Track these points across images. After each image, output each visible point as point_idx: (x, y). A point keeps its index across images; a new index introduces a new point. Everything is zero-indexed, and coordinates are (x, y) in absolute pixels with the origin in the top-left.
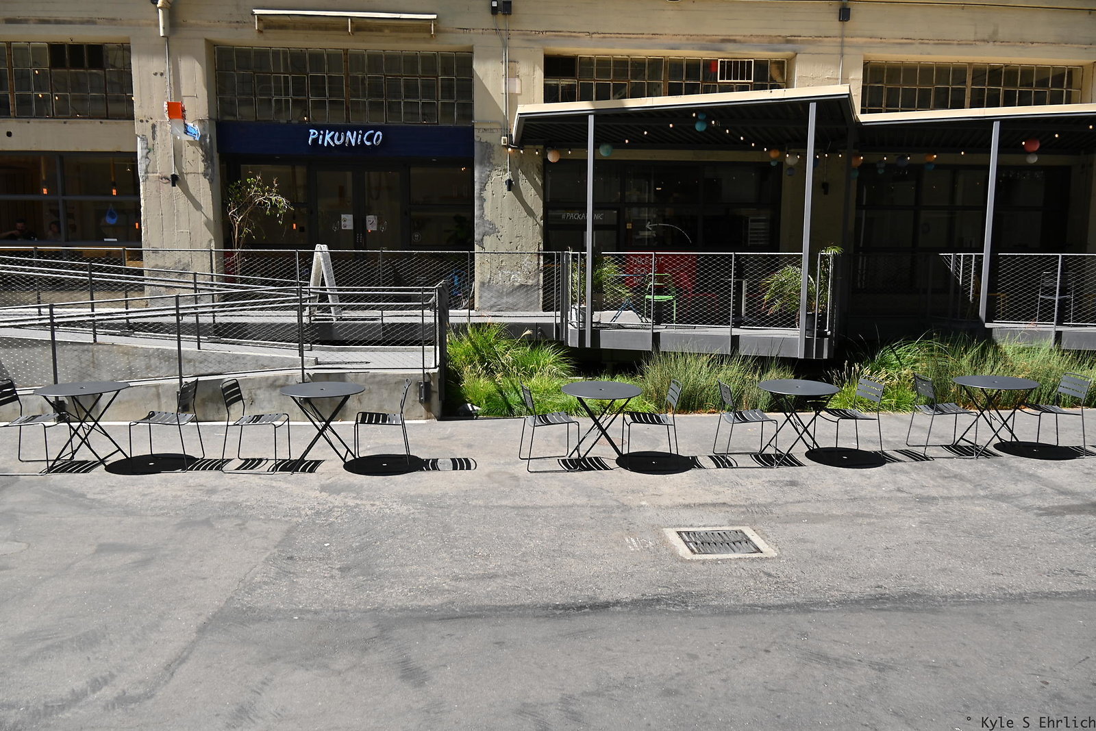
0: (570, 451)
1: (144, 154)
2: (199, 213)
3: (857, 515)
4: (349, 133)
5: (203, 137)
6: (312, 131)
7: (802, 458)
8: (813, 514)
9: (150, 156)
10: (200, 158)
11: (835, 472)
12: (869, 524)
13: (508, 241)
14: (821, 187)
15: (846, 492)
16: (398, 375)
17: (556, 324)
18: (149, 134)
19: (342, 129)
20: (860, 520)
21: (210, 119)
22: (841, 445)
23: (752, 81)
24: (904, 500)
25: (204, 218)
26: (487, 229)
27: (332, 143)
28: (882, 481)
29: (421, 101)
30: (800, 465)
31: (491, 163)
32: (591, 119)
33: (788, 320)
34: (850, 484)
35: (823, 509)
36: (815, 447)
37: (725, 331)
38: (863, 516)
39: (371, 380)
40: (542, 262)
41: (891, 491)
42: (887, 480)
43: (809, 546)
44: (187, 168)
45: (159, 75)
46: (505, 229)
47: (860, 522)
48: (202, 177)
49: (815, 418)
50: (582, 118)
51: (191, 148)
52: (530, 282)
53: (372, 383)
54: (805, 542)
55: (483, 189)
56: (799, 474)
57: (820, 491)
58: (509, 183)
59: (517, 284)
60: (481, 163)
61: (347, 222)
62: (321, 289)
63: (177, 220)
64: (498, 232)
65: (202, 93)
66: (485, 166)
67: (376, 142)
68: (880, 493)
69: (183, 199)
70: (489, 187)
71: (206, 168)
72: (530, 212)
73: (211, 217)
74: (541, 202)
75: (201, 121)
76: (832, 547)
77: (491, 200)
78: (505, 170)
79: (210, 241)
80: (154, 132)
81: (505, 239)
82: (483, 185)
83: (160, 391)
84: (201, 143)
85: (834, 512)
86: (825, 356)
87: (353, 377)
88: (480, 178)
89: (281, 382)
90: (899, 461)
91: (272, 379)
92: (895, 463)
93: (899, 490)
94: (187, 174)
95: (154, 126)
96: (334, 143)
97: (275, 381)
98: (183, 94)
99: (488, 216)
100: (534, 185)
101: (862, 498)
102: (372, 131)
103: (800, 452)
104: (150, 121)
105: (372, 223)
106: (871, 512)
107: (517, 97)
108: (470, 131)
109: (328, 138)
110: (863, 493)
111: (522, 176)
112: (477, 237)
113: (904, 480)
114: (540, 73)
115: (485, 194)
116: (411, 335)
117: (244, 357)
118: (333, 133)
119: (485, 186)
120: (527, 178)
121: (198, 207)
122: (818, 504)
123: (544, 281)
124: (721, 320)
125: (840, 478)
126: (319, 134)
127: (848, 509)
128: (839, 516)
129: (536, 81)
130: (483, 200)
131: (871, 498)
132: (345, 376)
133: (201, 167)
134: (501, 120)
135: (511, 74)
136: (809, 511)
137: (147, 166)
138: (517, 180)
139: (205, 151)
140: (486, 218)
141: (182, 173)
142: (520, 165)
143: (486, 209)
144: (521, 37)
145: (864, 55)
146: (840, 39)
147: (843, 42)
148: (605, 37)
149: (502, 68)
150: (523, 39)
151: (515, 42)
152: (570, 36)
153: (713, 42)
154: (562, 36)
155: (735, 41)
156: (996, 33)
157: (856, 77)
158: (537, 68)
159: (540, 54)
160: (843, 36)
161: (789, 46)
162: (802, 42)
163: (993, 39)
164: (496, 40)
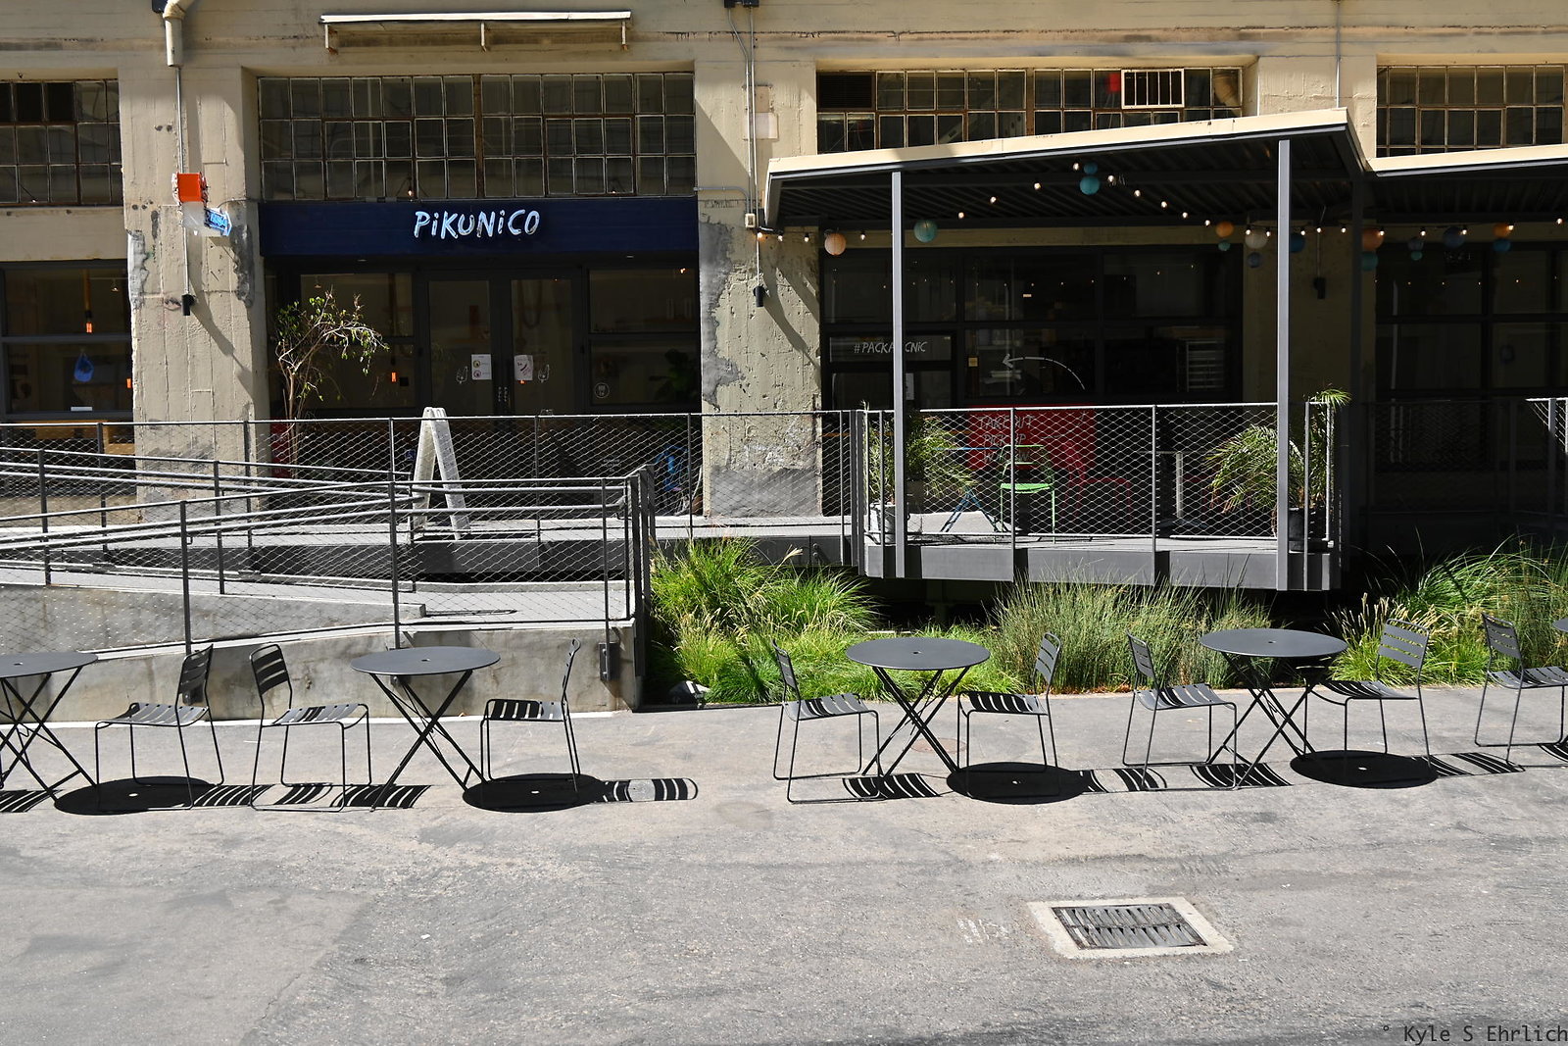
0: (865, 765)
1: (139, 262)
2: (228, 358)
3: (1383, 874)
4: (482, 216)
5: (236, 231)
6: (420, 214)
7: (1284, 772)
8: (1302, 873)
9: (149, 264)
10: (232, 265)
11: (1345, 796)
12: (1403, 890)
13: (759, 395)
14: (1310, 286)
15: (1363, 832)
16: (563, 633)
17: (844, 537)
18: (147, 229)
19: (469, 209)
20: (1387, 884)
21: (249, 199)
22: (1354, 746)
23: (1182, 105)
24: (1468, 846)
25: (236, 368)
26: (722, 373)
27: (453, 234)
28: (1429, 810)
29: (605, 157)
30: (1280, 783)
31: (727, 259)
32: (896, 178)
33: (1257, 523)
34: (1370, 817)
35: (1319, 863)
36: (1308, 751)
37: (1144, 545)
38: (1393, 875)
39: (514, 643)
40: (819, 430)
41: (1444, 829)
42: (1439, 808)
43: (1292, 931)
44: (210, 283)
45: (164, 130)
46: (755, 373)
47: (1387, 886)
48: (233, 297)
49: (1305, 696)
50: (882, 177)
51: (218, 250)
52: (800, 465)
53: (518, 648)
54: (1285, 925)
55: (714, 304)
56: (1278, 799)
57: (1316, 830)
58: (761, 295)
59: (777, 469)
60: (711, 260)
61: (482, 366)
62: (434, 485)
63: (193, 372)
64: (743, 378)
65: (236, 156)
66: (718, 265)
67: (529, 229)
68: (1425, 832)
69: (202, 335)
70: (727, 302)
71: (242, 283)
72: (798, 343)
73: (249, 365)
74: (817, 325)
75: (233, 204)
76: (1334, 933)
77: (727, 327)
78: (753, 271)
79: (247, 407)
80: (155, 225)
81: (755, 390)
82: (714, 297)
83: (154, 667)
84: (234, 240)
85: (1341, 870)
86: (1326, 586)
87: (484, 637)
88: (709, 285)
89: (359, 649)
90: (1461, 773)
91: (345, 644)
92: (1453, 778)
93: (1460, 827)
94: (209, 293)
95: (155, 216)
96: (457, 233)
97: (349, 646)
98: (204, 160)
99: (724, 352)
100: (805, 296)
101: (1392, 843)
102: (523, 211)
103: (1280, 758)
104: (148, 206)
105: (524, 368)
106: (1408, 868)
107: (771, 147)
108: (692, 204)
109: (446, 224)
110: (1394, 833)
111: (782, 281)
112: (705, 388)
113: (1468, 808)
114: (810, 103)
115: (718, 313)
116: (586, 561)
117: (298, 606)
118: (455, 216)
119: (717, 300)
120: (792, 283)
121: (227, 348)
122: (1311, 855)
123: (824, 462)
124: (1136, 525)
125: (1353, 805)
126: (433, 218)
127: (1367, 864)
128: (1347, 876)
129: (803, 116)
130: (714, 323)
131: (1409, 843)
132: (469, 637)
133: (233, 280)
134: (744, 185)
135: (759, 107)
136: (1295, 867)
137: (143, 283)
138: (774, 287)
139: (240, 255)
140: (720, 356)
141: (200, 292)
142: (778, 262)
143: (719, 339)
144: (776, 44)
145: (1379, 57)
146: (1334, 31)
147: (1339, 36)
148: (921, 39)
149: (745, 96)
150: (779, 47)
151: (766, 52)
152: (861, 39)
153: (1111, 40)
154: (847, 39)
155: (1149, 39)
157: (1365, 94)
158: (805, 95)
159: (811, 71)
160: (1339, 26)
161: (1245, 44)
162: (1267, 37)
164: (732, 50)
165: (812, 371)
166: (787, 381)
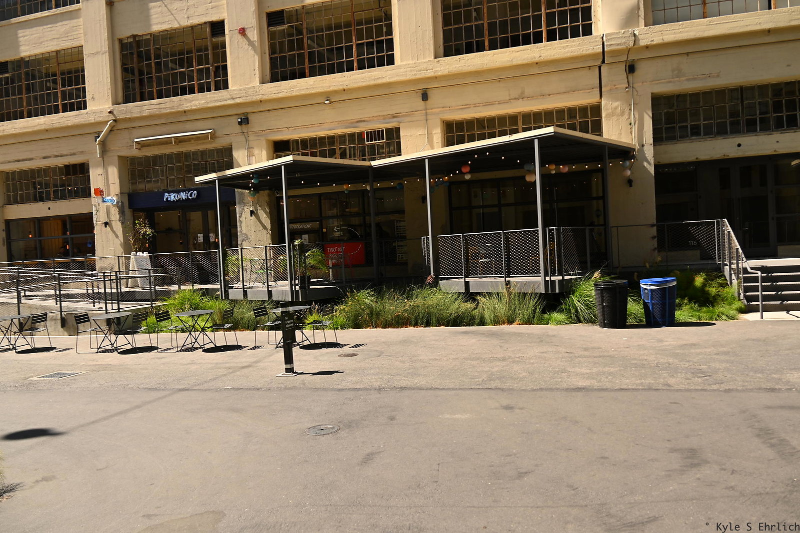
2: (117, 240)
5: (118, 202)
9: (97, 214)
10: (117, 213)
14: (421, 199)
19: (178, 192)
21: (121, 193)
23: (385, 141)
25: (119, 242)
26: (244, 238)
31: (243, 202)
32: (217, 182)
40: (272, 254)
44: (112, 218)
45: (100, 175)
46: (253, 237)
48: (118, 221)
51: (114, 208)
55: (241, 216)
58: (252, 213)
60: (239, 204)
61: (201, 238)
63: (109, 243)
64: (249, 239)
65: (117, 181)
66: (241, 204)
69: (111, 233)
70: (243, 215)
71: (120, 217)
73: (122, 240)
74: (270, 221)
75: (117, 195)
77: (244, 224)
78: (250, 205)
79: (122, 253)
82: (240, 214)
84: (117, 205)
88: (239, 211)
94: (112, 221)
98: (109, 183)
99: (244, 230)
100: (266, 213)
111: (259, 208)
112: (239, 242)
114: (264, 152)
115: (242, 219)
120: (262, 209)
121: (117, 236)
129: (263, 157)
130: (241, 222)
133: (118, 217)
135: (251, 155)
137: (96, 219)
138: (257, 210)
139: (119, 209)
140: (243, 232)
141: (110, 221)
142: (258, 203)
143: (243, 227)
144: (254, 135)
145: (440, 118)
146: (424, 112)
147: (426, 113)
148: (295, 129)
149: (246, 152)
150: (255, 136)
151: (251, 138)
152: (278, 131)
153: (352, 123)
154: (274, 131)
155: (364, 121)
156: (523, 93)
157: (436, 132)
158: (263, 150)
159: (264, 143)
160: (426, 109)
161: (395, 119)
162: (403, 116)
163: (522, 97)
164: (242, 138)
165: (269, 236)
166: (262, 240)
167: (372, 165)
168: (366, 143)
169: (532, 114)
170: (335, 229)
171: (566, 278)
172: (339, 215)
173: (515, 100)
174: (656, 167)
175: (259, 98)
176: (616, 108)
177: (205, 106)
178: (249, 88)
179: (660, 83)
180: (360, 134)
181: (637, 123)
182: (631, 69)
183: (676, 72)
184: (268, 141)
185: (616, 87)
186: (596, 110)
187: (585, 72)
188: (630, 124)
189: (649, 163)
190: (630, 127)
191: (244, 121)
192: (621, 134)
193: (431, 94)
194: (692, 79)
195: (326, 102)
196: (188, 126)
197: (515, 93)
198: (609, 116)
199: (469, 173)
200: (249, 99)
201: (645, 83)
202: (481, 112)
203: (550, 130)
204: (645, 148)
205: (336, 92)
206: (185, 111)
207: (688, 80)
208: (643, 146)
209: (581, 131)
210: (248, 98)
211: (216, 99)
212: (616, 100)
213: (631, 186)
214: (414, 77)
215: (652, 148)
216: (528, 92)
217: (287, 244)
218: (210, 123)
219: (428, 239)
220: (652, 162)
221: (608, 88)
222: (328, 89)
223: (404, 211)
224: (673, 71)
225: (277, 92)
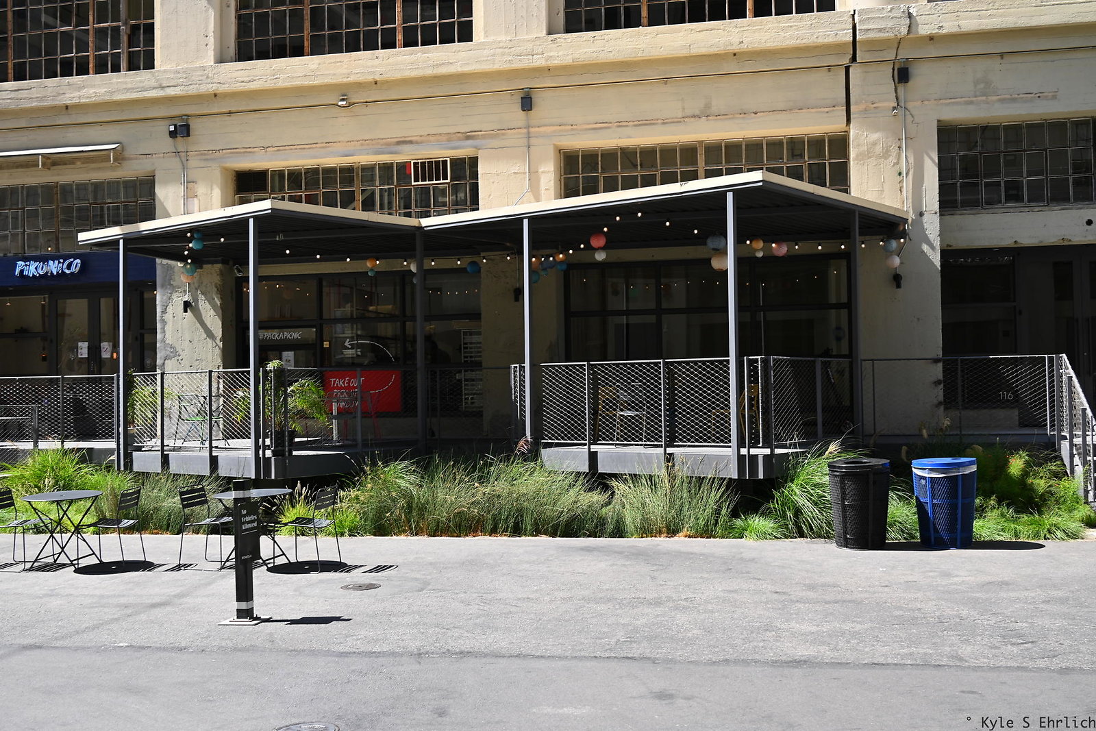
13: (189, 365)
19: (44, 259)
23: (448, 181)
26: (168, 353)
31: (171, 285)
32: (121, 244)
40: (221, 386)
46: (185, 351)
55: (164, 312)
58: (187, 305)
60: (163, 286)
61: (83, 349)
64: (179, 356)
66: (166, 288)
70: (170, 310)
72: (210, 334)
74: (221, 323)
77: (171, 323)
78: (185, 291)
81: (186, 363)
82: (164, 308)
88: (162, 301)
99: (170, 339)
100: (214, 307)
105: (106, 350)
111: (201, 297)
112: (159, 362)
114: (217, 193)
119: (166, 309)
120: (207, 299)
129: (213, 199)
130: (164, 322)
135: (190, 194)
138: (196, 300)
140: (167, 342)
142: (199, 286)
143: (167, 332)
144: (199, 157)
145: (554, 145)
146: (525, 131)
147: (529, 133)
148: (278, 150)
149: (181, 189)
150: (201, 160)
151: (193, 163)
152: (246, 152)
153: (388, 144)
154: (240, 153)
155: (411, 142)
156: (708, 106)
157: (546, 169)
158: (215, 186)
159: (217, 174)
160: (528, 127)
161: (470, 142)
162: (484, 137)
163: (706, 114)
164: (175, 163)
165: (218, 351)
166: (203, 358)
167: (423, 225)
168: (413, 183)
169: (723, 145)
170: (346, 344)
171: (778, 451)
172: (355, 316)
173: (693, 119)
174: (945, 253)
175: (211, 88)
176: (875, 144)
177: (107, 98)
178: (195, 69)
179: (953, 103)
180: (403, 167)
181: (911, 173)
182: (903, 75)
183: (982, 86)
184: (225, 170)
185: (874, 105)
186: (840, 144)
187: (822, 75)
188: (900, 174)
189: (933, 248)
190: (899, 179)
191: (181, 130)
192: (882, 191)
193: (537, 98)
194: (1009, 99)
195: (340, 103)
196: (72, 134)
197: (695, 106)
198: (861, 157)
199: (603, 248)
200: (192, 90)
201: (926, 102)
202: (630, 137)
203: (756, 176)
204: (925, 218)
205: (359, 86)
206: (67, 107)
207: (1002, 101)
208: (921, 214)
209: (811, 181)
210: (191, 87)
211: (129, 86)
212: (877, 129)
213: (899, 286)
214: (507, 66)
215: (936, 219)
216: (718, 104)
217: (252, 369)
218: (114, 132)
219: (522, 369)
220: (937, 244)
221: (862, 107)
222: (345, 80)
223: (480, 314)
224: (976, 83)
225: (248, 79)
